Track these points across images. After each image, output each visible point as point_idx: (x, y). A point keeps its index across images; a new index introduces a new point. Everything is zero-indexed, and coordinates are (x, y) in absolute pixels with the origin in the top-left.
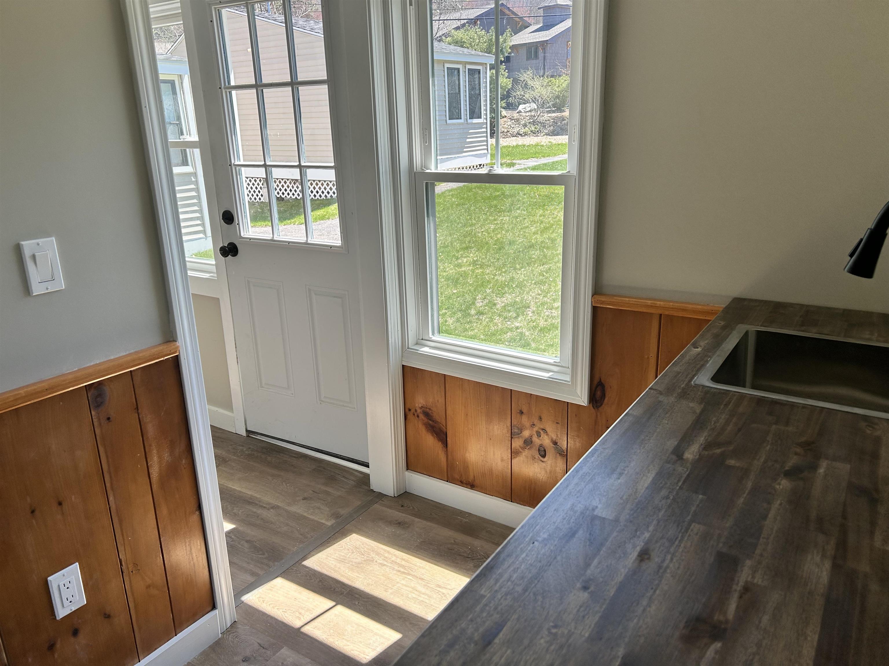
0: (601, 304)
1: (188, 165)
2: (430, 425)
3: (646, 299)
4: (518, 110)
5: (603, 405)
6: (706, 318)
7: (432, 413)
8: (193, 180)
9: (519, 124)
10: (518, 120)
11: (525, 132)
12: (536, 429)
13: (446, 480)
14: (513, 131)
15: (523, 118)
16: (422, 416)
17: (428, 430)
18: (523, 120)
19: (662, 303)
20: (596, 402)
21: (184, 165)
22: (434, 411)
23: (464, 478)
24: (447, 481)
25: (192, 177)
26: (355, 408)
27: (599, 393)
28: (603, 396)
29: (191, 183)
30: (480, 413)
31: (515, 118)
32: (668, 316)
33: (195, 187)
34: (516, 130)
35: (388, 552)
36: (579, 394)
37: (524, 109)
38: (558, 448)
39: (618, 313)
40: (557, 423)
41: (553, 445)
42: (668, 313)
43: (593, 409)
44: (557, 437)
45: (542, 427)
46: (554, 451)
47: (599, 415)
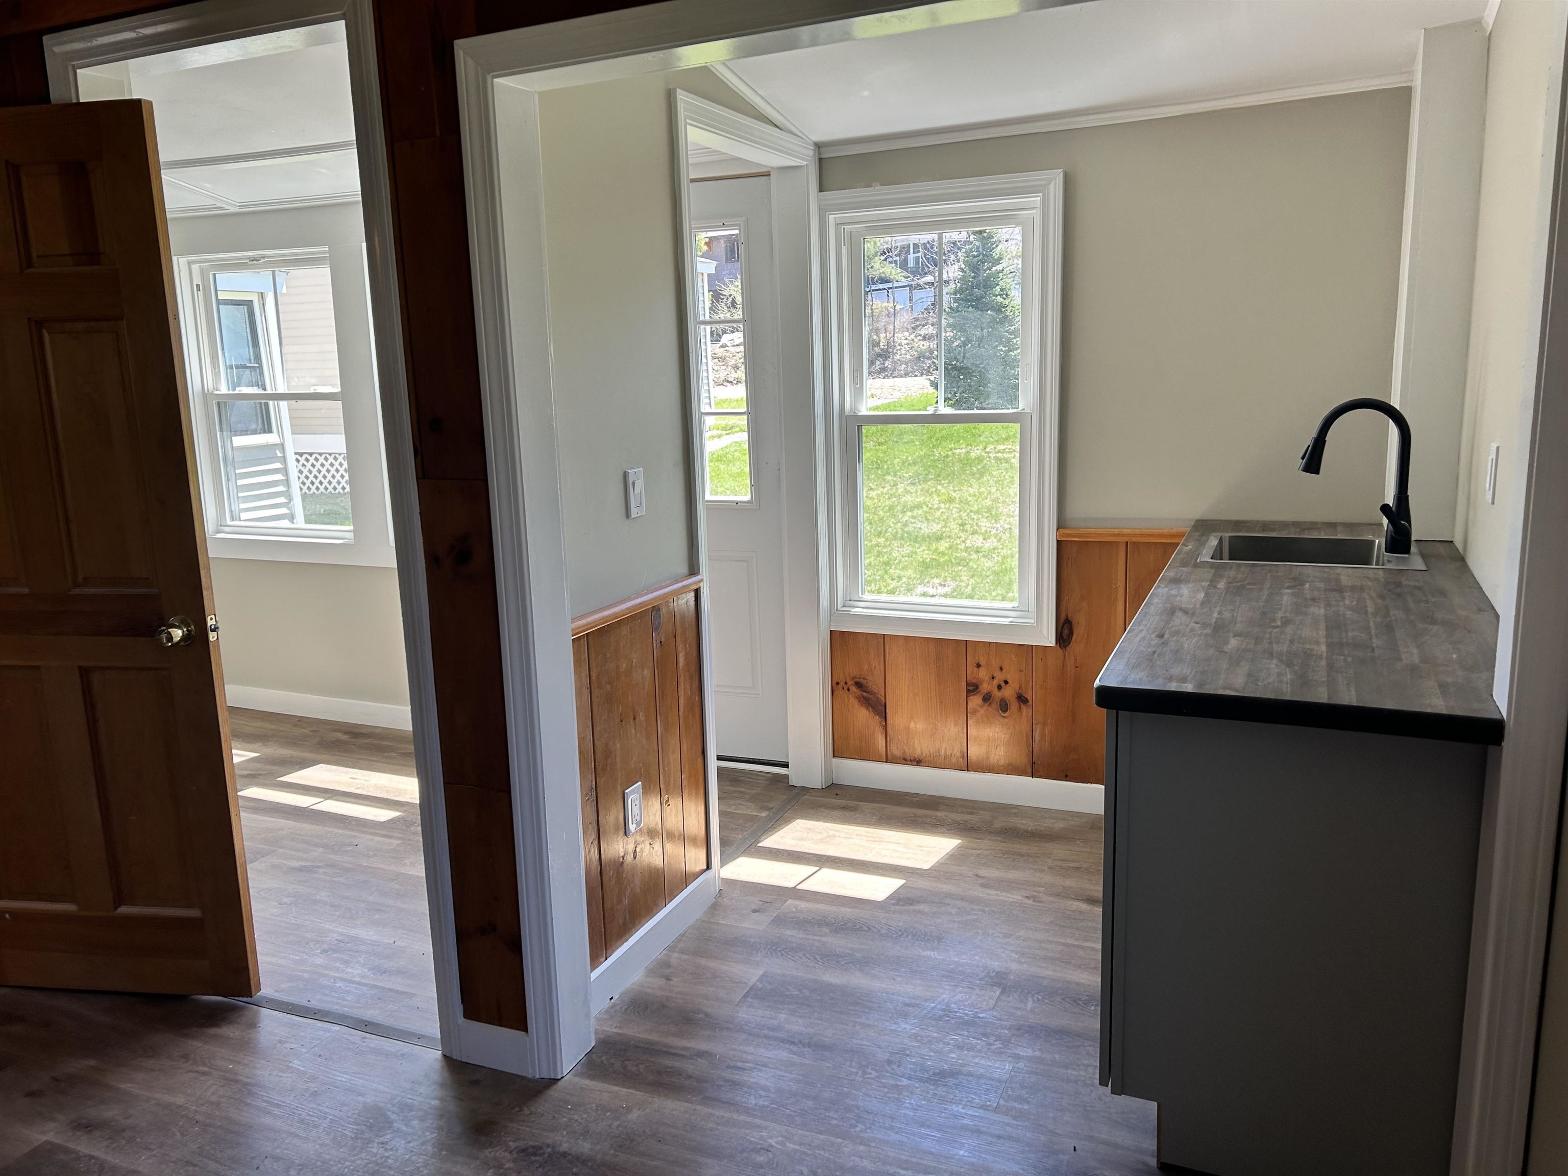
0: (1067, 537)
1: (272, 432)
2: (864, 697)
3: (1114, 529)
4: (721, 343)
5: (1071, 643)
6: (1172, 541)
7: (867, 683)
8: (279, 454)
9: (726, 365)
10: (725, 359)
11: (737, 379)
12: (996, 682)
13: (885, 761)
14: (718, 376)
15: (731, 355)
16: (854, 689)
17: (861, 704)
18: (732, 359)
19: (1129, 530)
20: (1064, 642)
21: (265, 432)
22: (870, 681)
23: (908, 755)
24: (887, 762)
25: (277, 451)
26: (759, 694)
27: (1066, 631)
28: (1071, 633)
29: (274, 459)
30: (928, 674)
31: (720, 355)
32: (1134, 543)
33: (281, 466)
34: (722, 375)
35: (847, 829)
36: (1046, 635)
37: (732, 342)
38: (1022, 699)
39: (1084, 545)
40: (1021, 671)
41: (1016, 696)
42: (1134, 540)
43: (1060, 650)
44: (1021, 687)
45: (1003, 678)
46: (1017, 704)
47: (1067, 656)
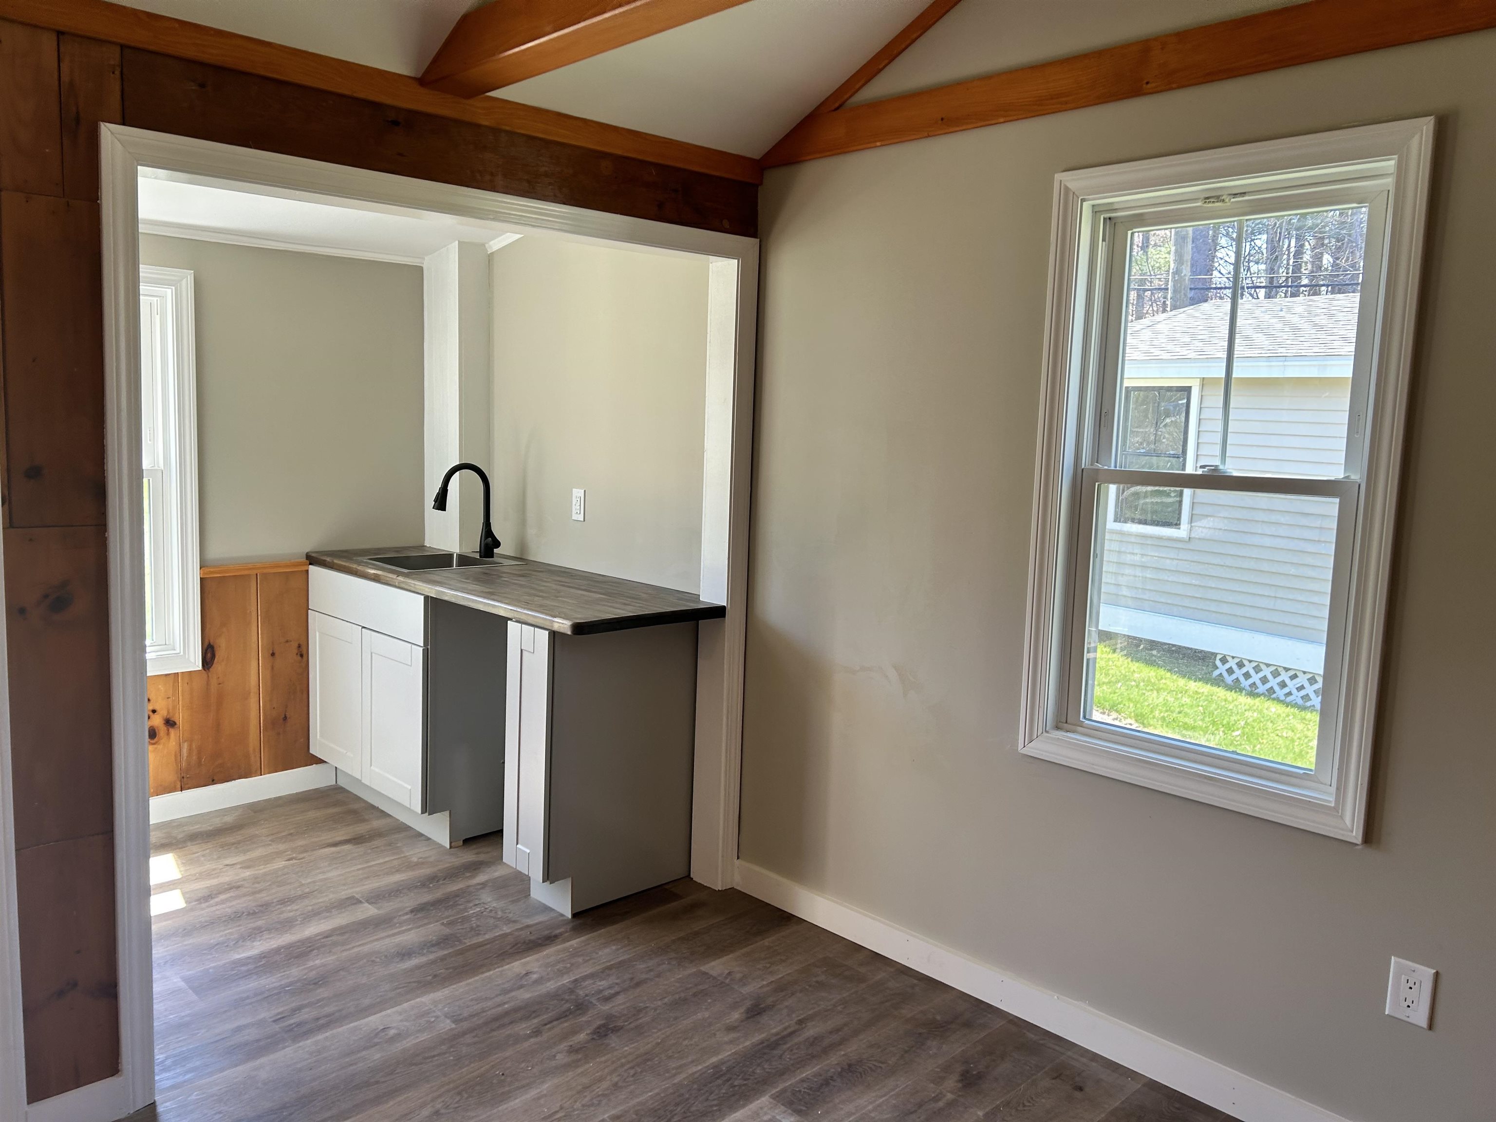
0: (210, 574)
3: (248, 563)
5: (215, 665)
6: (293, 570)
19: (260, 564)
20: (207, 665)
27: (210, 655)
28: (213, 656)
32: (263, 574)
36: (193, 662)
38: (170, 723)
39: (222, 580)
40: (168, 698)
41: (164, 722)
42: (265, 571)
43: (204, 672)
44: (168, 712)
45: (151, 708)
46: (166, 728)
47: (210, 676)
